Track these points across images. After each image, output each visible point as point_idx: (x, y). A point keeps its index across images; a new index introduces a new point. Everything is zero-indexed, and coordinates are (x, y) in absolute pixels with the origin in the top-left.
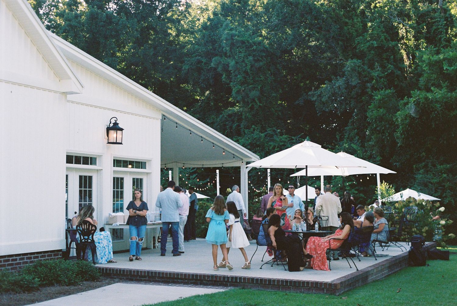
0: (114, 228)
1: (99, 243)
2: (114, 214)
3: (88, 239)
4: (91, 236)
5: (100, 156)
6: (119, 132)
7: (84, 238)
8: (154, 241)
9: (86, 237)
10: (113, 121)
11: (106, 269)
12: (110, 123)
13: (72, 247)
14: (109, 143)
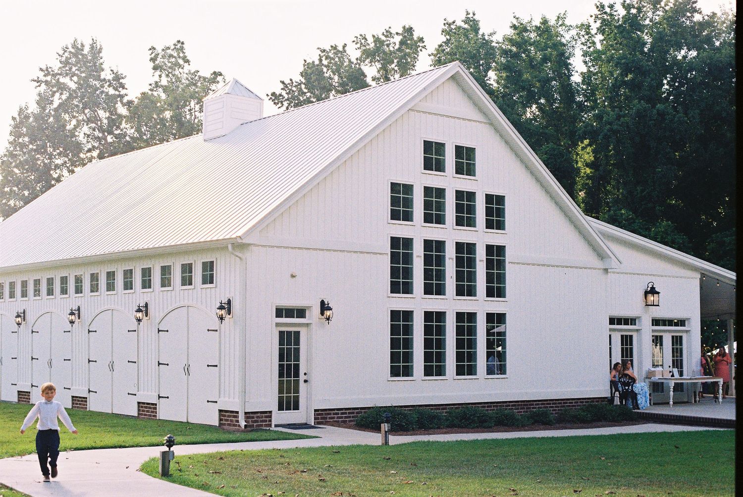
0: (654, 381)
2: (653, 369)
5: (640, 317)
6: (656, 295)
7: (625, 389)
10: (650, 286)
12: (648, 287)
14: (646, 305)
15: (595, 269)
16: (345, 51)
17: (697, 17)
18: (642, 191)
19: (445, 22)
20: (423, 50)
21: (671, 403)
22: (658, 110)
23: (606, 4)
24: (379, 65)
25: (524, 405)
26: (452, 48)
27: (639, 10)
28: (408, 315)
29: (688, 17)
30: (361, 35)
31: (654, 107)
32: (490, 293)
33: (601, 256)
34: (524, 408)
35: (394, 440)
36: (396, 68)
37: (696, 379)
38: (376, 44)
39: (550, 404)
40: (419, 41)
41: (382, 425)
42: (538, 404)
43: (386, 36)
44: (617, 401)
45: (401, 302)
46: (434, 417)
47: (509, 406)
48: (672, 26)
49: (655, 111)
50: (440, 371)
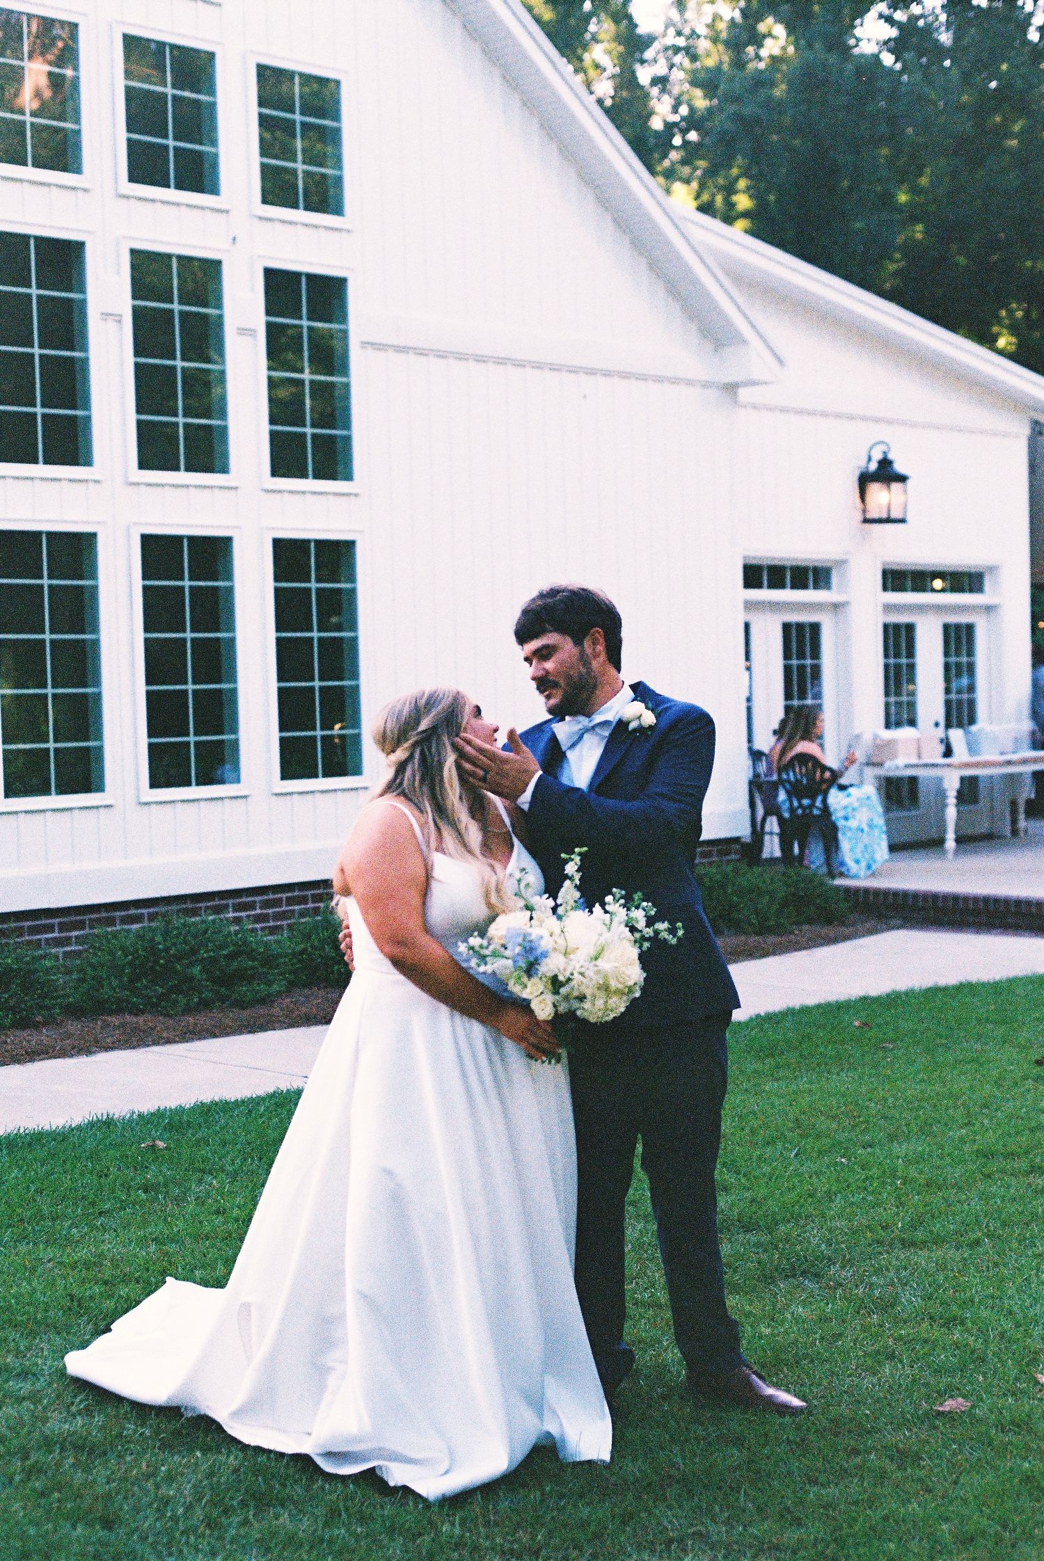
0: (891, 774)
1: (846, 818)
2: (888, 734)
3: (812, 805)
4: (820, 798)
5: (842, 563)
6: (896, 486)
7: (801, 806)
8: (1014, 813)
9: (806, 802)
10: (877, 456)
11: (866, 891)
12: (870, 459)
13: (767, 829)
14: (866, 521)
21: (950, 844)
44: (772, 847)
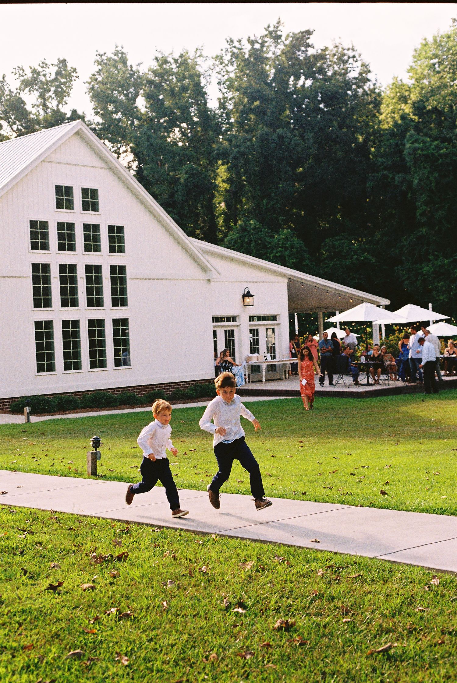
5: (239, 315)
6: (251, 298)
10: (247, 291)
12: (245, 292)
14: (244, 306)
15: (199, 280)
16: (5, 81)
17: (311, 52)
18: (268, 204)
19: (97, 53)
20: (76, 79)
21: (264, 380)
22: (278, 134)
23: (235, 39)
24: (37, 94)
25: (146, 388)
26: (103, 78)
27: (262, 45)
28: (49, 324)
29: (303, 51)
30: (18, 67)
31: (275, 131)
32: (115, 303)
33: (204, 269)
34: (146, 391)
35: (34, 419)
36: (53, 96)
37: (286, 361)
38: (33, 75)
39: (167, 386)
40: (73, 72)
41: (25, 409)
42: (157, 387)
43: (43, 67)
45: (43, 314)
46: (72, 401)
47: (134, 389)
48: (289, 59)
49: (275, 135)
50: (77, 366)
